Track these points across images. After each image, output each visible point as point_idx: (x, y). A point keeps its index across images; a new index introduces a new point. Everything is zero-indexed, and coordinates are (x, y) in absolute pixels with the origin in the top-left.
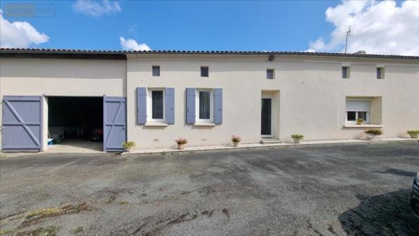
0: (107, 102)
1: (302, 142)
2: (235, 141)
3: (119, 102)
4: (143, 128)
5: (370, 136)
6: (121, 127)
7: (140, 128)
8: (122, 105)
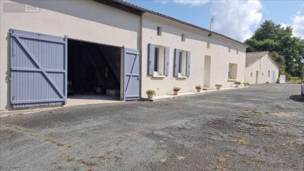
0: (127, 53)
1: (221, 89)
2: (198, 88)
3: (136, 55)
4: (151, 79)
5: (237, 85)
6: (136, 78)
7: (149, 78)
8: (138, 57)
